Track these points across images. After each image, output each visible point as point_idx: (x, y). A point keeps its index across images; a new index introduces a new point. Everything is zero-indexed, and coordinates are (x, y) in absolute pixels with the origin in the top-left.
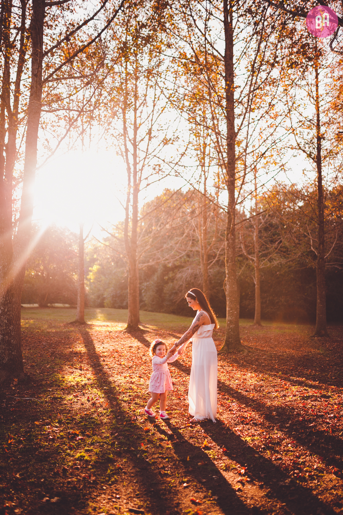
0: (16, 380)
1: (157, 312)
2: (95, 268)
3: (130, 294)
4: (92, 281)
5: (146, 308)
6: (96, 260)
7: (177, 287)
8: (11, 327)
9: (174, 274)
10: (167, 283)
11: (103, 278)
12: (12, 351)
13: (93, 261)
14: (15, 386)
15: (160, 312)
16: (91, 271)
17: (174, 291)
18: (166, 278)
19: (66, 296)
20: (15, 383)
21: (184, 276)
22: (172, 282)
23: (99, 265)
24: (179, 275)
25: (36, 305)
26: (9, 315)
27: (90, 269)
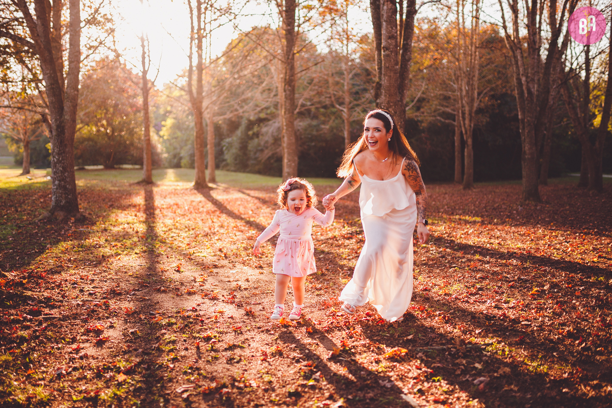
0: (73, 219)
1: (240, 172)
2: (169, 122)
3: (197, 149)
4: (165, 138)
5: (228, 168)
6: (170, 112)
7: (262, 143)
8: (66, 174)
9: (259, 129)
10: (251, 138)
11: (179, 134)
12: (68, 195)
13: (167, 114)
14: (72, 223)
15: (244, 172)
16: (164, 126)
17: (260, 148)
18: (250, 133)
19: (135, 155)
20: (72, 221)
21: (270, 131)
22: (258, 137)
23: (175, 118)
24: (264, 130)
25: (101, 167)
26: (63, 163)
27: (163, 123)
